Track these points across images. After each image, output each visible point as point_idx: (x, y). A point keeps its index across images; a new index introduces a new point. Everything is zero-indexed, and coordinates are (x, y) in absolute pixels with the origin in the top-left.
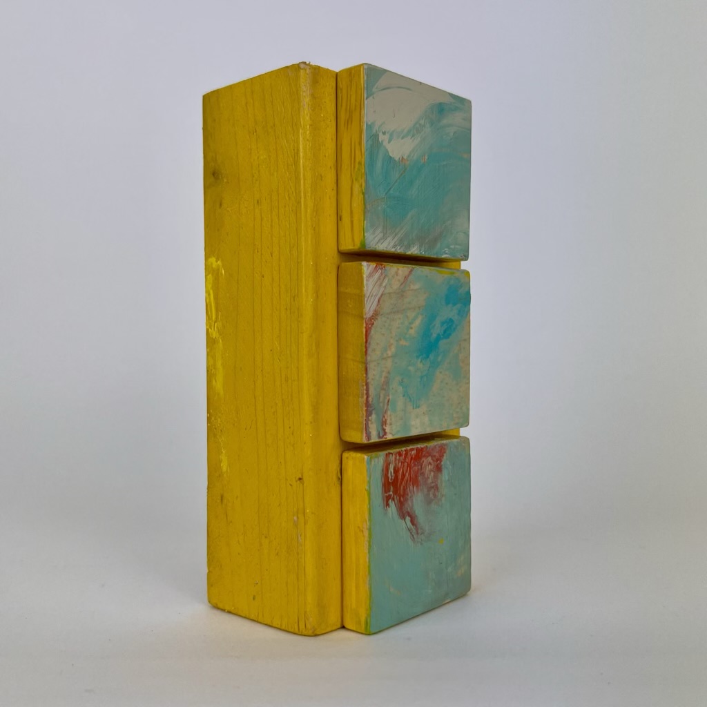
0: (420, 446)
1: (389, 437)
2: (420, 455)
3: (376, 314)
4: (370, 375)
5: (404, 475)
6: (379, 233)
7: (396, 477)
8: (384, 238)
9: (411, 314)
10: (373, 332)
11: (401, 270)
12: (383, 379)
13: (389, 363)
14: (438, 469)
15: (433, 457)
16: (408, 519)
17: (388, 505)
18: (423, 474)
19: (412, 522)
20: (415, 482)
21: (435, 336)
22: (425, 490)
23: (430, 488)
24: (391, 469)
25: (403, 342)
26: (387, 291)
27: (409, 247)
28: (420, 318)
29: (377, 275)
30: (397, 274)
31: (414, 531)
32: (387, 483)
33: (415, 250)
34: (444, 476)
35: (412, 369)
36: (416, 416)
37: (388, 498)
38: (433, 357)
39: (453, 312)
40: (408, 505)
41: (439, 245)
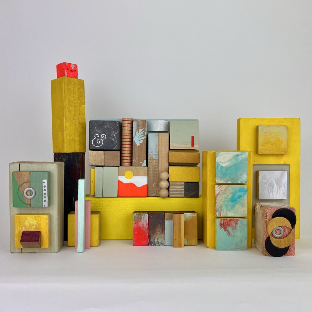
0: (230, 219)
1: (222, 216)
2: (230, 220)
3: (218, 194)
4: (217, 205)
5: (226, 224)
6: (219, 180)
7: (224, 224)
8: (221, 180)
9: (228, 194)
10: (217, 197)
11: (226, 186)
12: (220, 206)
13: (222, 203)
14: (237, 224)
15: (234, 221)
17: (221, 228)
18: (232, 224)
19: (228, 232)
20: (229, 225)
21: (235, 198)
22: (232, 227)
24: (222, 222)
25: (226, 199)
26: (222, 190)
27: (228, 182)
28: (231, 195)
29: (219, 187)
30: (224, 187)
31: (229, 234)
32: (221, 224)
33: (229, 182)
34: (238, 225)
35: (228, 204)
36: (230, 213)
37: (221, 227)
38: (235, 202)
39: (241, 194)
40: (227, 229)
41: (237, 181)
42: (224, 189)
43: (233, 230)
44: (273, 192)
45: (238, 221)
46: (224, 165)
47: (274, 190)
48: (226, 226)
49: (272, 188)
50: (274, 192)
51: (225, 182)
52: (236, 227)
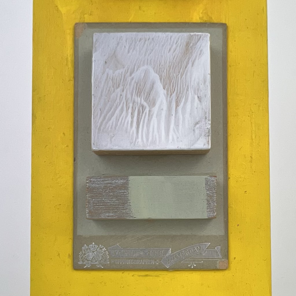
44: (149, 121)
47: (155, 109)
49: (145, 104)
50: (154, 119)
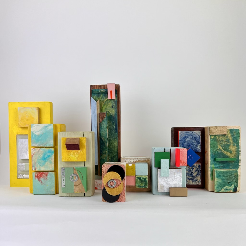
0: (43, 172)
2: (42, 173)
3: (33, 155)
4: (33, 162)
5: (39, 176)
6: (34, 144)
7: (38, 176)
8: (35, 145)
9: (40, 154)
10: (33, 157)
11: (39, 149)
12: (35, 163)
13: (36, 161)
15: (45, 174)
16: (40, 181)
18: (43, 176)
19: (41, 182)
20: (42, 177)
21: (45, 157)
22: (44, 178)
23: (45, 178)
24: (37, 174)
25: (39, 158)
26: (36, 151)
28: (42, 155)
29: (33, 150)
30: (37, 149)
31: (41, 183)
32: (36, 176)
33: (41, 146)
34: (48, 177)
35: (41, 162)
36: (42, 168)
37: (36, 178)
38: (45, 160)
39: (50, 154)
40: (40, 179)
41: (46, 145)
42: (37, 151)
43: (45, 180)
45: (47, 173)
46: (37, 134)
48: (39, 177)
51: (38, 146)
52: (46, 178)
